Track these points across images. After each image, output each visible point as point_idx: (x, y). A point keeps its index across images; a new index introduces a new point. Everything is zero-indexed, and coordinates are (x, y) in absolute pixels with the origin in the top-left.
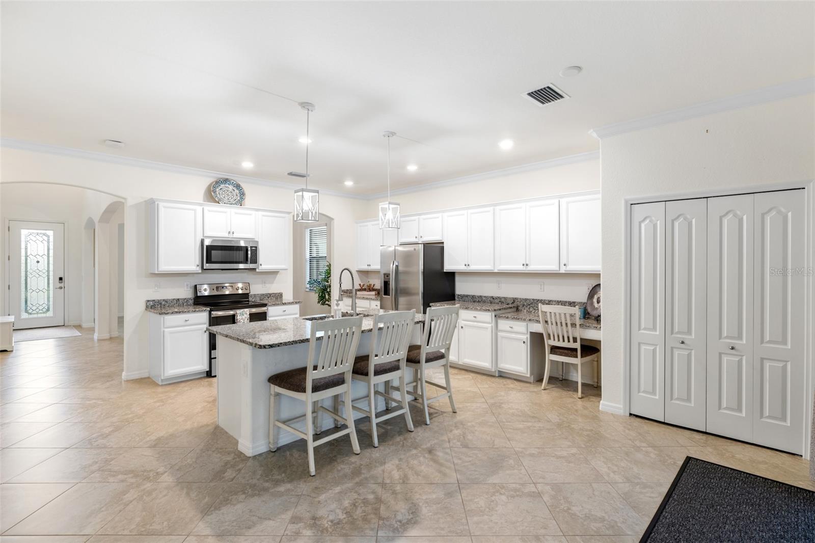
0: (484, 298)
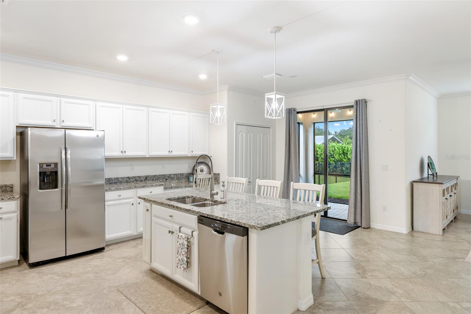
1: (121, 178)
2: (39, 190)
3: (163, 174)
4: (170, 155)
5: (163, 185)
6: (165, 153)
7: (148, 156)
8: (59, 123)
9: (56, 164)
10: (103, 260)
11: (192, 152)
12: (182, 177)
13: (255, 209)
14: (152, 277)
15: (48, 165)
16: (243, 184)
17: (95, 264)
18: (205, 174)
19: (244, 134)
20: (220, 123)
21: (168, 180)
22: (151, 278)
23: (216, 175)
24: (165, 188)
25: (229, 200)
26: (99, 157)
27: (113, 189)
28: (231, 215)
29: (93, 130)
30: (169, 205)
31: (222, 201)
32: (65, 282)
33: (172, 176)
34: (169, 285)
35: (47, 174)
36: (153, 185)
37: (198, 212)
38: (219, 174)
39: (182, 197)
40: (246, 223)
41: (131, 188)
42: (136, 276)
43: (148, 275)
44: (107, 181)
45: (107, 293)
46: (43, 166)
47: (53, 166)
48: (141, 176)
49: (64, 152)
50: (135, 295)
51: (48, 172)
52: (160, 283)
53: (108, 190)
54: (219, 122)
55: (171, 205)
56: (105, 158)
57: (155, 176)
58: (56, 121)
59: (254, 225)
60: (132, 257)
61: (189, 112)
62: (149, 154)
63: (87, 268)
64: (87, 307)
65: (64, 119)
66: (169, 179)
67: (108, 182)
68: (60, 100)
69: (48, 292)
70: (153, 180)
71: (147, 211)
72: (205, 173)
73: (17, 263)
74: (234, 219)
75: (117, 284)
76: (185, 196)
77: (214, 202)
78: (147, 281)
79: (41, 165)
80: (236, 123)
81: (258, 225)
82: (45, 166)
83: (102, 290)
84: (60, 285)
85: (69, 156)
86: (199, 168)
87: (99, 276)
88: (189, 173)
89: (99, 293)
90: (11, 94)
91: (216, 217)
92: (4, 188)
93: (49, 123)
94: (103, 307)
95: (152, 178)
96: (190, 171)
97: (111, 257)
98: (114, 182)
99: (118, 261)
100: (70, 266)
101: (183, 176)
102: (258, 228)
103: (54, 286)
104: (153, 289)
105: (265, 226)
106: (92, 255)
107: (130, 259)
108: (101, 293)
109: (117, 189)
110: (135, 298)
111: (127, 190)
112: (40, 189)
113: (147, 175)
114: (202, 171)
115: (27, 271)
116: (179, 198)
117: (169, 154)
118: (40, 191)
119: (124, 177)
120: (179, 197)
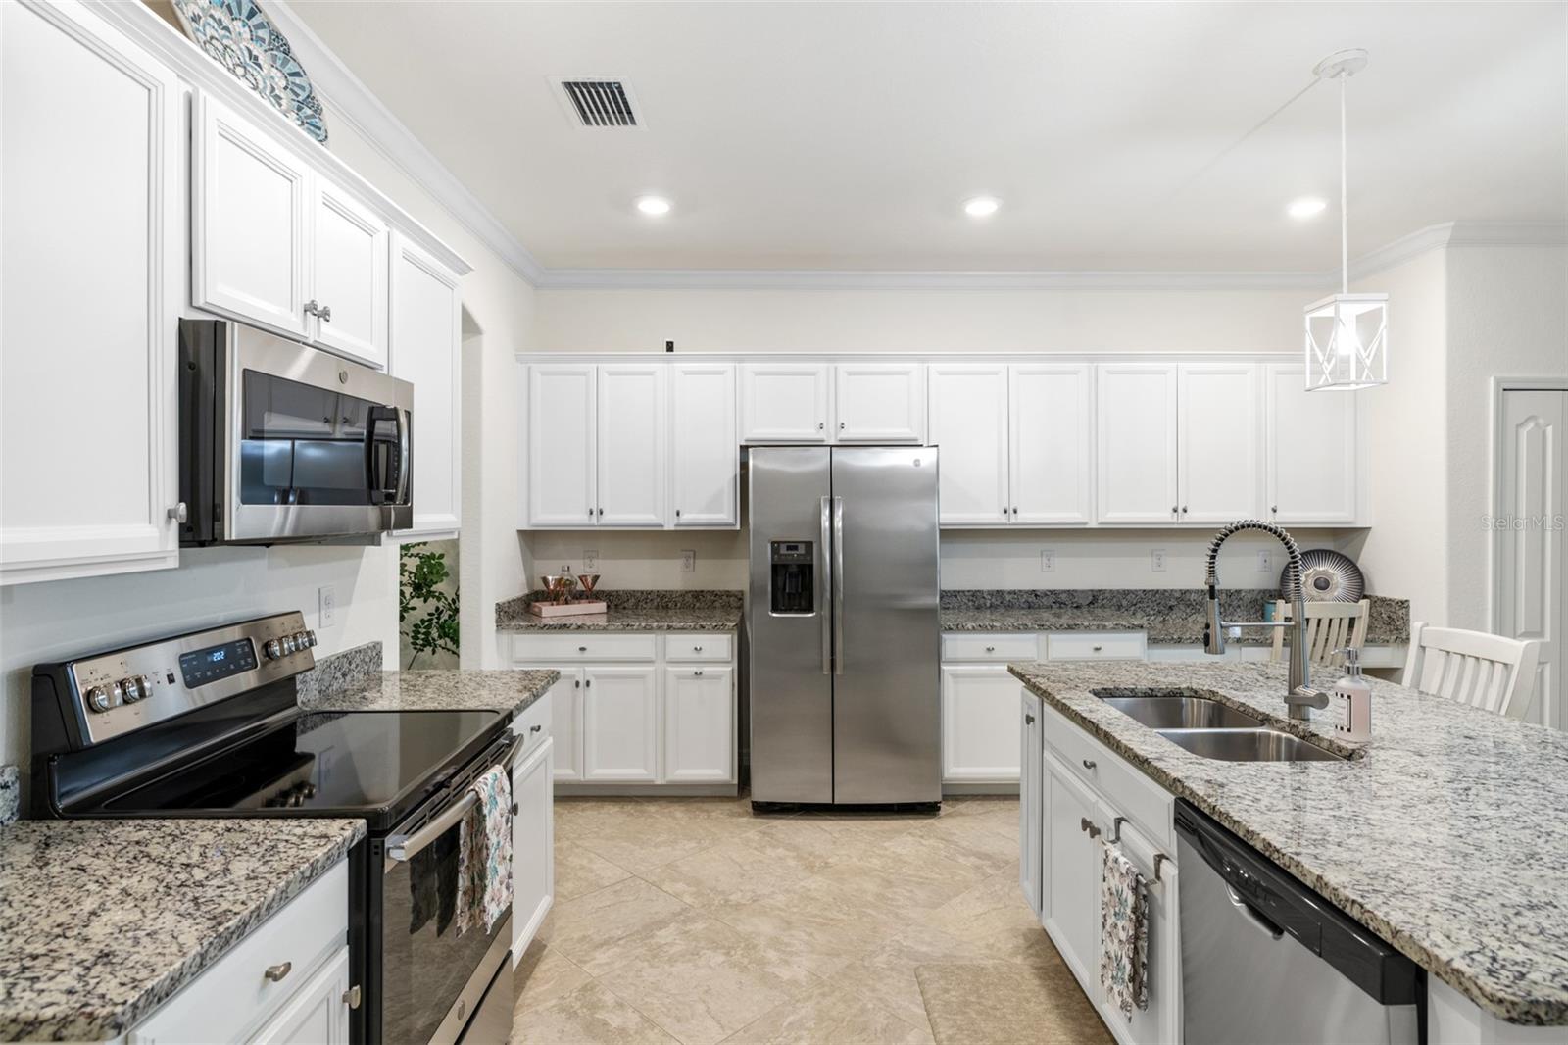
0: (1008, 598)
1: (1010, 593)
2: (770, 613)
3: (1155, 588)
4: (1180, 521)
5: (1142, 627)
6: (1159, 515)
7: (1093, 525)
8: (832, 431)
9: (809, 545)
10: (922, 845)
11: (1275, 511)
12: (1235, 603)
13: (1526, 836)
14: (1041, 968)
15: (792, 547)
16: (1506, 664)
17: (899, 850)
18: (1337, 599)
19: (1550, 430)
20: (1358, 384)
21: (1176, 610)
22: (1036, 968)
23: (1390, 605)
24: (1153, 641)
25: (1386, 744)
26: (921, 526)
27: (970, 626)
28: (1339, 845)
29: (921, 446)
30: (1085, 718)
31: (1343, 744)
32: (802, 884)
33: (1193, 597)
34: (1088, 1031)
35: (790, 570)
36: (1105, 627)
37: (1175, 779)
38: (1404, 604)
39: (1165, 692)
40: (1407, 934)
41: (1026, 629)
42: (991, 941)
43: (1030, 951)
44: (969, 600)
45: (883, 968)
46: (778, 548)
47: (802, 550)
48: (1076, 591)
49: (827, 512)
50: (955, 1020)
51: (794, 566)
52: (1058, 1006)
53: (955, 628)
54: (1353, 377)
55: (1090, 721)
56: (941, 531)
57: (1126, 593)
58: (825, 425)
59: (1456, 964)
60: (1007, 862)
61: (1261, 359)
62: (1097, 519)
63: (871, 856)
64: (810, 997)
65: (844, 422)
66: (1182, 607)
67: (970, 603)
68: (836, 368)
69: (754, 901)
70: (1120, 607)
71: (1028, 723)
72: (1336, 594)
73: (735, 792)
74: (1334, 878)
75: (924, 949)
76: (1184, 686)
77: (1303, 738)
78: (1016, 977)
79: (776, 546)
80: (1498, 382)
81: (1490, 972)
82: (783, 550)
83: (874, 952)
84: (787, 891)
85: (838, 524)
86: (1308, 574)
87: (890, 896)
88: (1264, 592)
89: (863, 960)
90: (728, 366)
91: (1248, 832)
92: (724, 597)
93: (809, 433)
94: (848, 1018)
95: (1115, 600)
96: (1271, 583)
97: (946, 841)
98: (988, 605)
99: (961, 859)
100: (836, 836)
101: (1240, 599)
102: (1484, 1001)
103: (773, 886)
104: (1022, 1021)
105: (1549, 1003)
106: (903, 818)
107: (998, 868)
108: (866, 964)
109: (983, 629)
110: (950, 1033)
111: (1012, 632)
112: (775, 609)
113: (1097, 587)
114: (1323, 585)
115: (744, 819)
116: (1154, 693)
117: (1175, 520)
118: (775, 615)
119: (1020, 591)
120: (1152, 690)
